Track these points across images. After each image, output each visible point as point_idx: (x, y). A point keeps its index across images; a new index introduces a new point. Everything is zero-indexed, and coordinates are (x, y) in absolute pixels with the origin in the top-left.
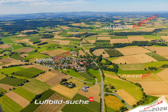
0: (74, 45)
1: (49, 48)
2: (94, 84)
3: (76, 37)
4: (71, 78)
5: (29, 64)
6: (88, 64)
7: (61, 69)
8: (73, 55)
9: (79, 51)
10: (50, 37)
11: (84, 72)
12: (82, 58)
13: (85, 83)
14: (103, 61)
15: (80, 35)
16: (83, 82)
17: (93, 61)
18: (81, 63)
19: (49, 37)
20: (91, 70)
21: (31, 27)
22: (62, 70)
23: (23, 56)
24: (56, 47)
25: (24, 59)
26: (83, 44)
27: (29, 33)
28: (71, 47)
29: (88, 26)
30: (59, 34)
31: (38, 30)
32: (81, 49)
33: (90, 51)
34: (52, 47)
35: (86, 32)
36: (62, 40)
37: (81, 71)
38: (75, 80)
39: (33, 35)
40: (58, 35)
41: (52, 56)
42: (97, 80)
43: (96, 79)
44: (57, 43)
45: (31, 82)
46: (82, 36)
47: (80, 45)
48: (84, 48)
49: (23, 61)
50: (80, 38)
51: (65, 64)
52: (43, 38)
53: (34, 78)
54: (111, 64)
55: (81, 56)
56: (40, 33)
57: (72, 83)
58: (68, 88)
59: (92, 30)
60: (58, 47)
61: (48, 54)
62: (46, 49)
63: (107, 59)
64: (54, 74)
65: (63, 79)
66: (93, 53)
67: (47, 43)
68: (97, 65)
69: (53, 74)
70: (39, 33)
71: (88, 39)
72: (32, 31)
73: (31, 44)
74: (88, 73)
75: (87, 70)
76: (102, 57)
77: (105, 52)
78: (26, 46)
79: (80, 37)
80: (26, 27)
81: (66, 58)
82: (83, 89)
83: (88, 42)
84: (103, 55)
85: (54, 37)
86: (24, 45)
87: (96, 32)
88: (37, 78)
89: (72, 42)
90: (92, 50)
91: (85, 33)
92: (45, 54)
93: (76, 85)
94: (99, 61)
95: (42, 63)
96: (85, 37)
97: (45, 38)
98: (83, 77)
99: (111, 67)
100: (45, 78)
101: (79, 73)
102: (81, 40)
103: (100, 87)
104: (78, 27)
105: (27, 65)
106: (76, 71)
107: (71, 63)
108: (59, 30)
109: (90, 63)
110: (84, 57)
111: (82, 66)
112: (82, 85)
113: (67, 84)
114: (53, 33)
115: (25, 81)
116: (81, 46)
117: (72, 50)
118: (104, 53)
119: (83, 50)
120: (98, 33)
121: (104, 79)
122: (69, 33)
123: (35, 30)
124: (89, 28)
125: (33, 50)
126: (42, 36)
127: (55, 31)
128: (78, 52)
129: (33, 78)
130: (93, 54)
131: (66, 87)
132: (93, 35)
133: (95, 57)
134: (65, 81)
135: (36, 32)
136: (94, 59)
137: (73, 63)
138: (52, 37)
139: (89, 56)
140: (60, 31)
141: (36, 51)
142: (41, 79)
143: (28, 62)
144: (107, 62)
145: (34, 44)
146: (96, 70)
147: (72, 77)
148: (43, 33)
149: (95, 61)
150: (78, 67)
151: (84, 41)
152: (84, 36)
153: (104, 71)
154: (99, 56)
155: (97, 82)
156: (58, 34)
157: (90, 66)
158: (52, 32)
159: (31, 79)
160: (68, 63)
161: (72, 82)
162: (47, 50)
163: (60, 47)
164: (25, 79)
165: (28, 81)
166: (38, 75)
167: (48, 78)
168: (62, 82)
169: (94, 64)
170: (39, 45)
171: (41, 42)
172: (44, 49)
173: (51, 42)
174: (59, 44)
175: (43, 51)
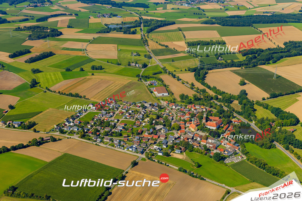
0: (136, 57)
1: (68, 70)
3: (125, 33)
8: (157, 94)
9: (161, 76)
11: (239, 158)
15: (131, 27)
24: (87, 67)
26: (157, 53)
28: (129, 65)
30: (70, 24)
32: (162, 70)
34: (74, 67)
35: (140, 18)
40: (69, 27)
44: (80, 54)
46: (138, 29)
47: (151, 58)
48: (170, 69)
52: (32, 40)
55: (183, 97)
59: (150, 11)
60: (93, 68)
62: (59, 74)
63: (268, 103)
67: (51, 54)
70: (10, 22)
71: (160, 38)
73: (4, 57)
76: (250, 98)
79: (134, 33)
83: (167, 46)
84: (245, 89)
89: (121, 47)
91: (137, 19)
92: (71, 95)
96: (148, 32)
97: (39, 38)
102: (145, 42)
110: (195, 99)
114: (50, 20)
116: (156, 61)
117: (139, 76)
119: (174, 76)
120: (171, 20)
122: (94, 20)
124: (138, 5)
125: (21, 79)
128: (163, 81)
133: (231, 98)
138: (58, 35)
140: (66, 15)
141: (34, 84)
143: (35, 131)
148: (20, 21)
151: (152, 45)
152: (143, 28)
156: (67, 24)
163: (101, 68)
170: (30, 63)
171: (31, 50)
172: (52, 74)
173: (62, 49)
174: (87, 56)
175: (56, 84)
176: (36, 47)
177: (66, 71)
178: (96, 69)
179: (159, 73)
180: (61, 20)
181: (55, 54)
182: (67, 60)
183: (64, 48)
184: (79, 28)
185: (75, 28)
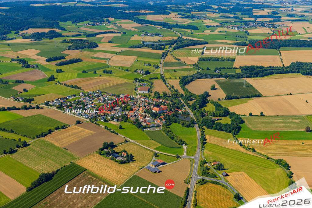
0: (145, 67)
1: (84, 72)
2: (178, 157)
3: (153, 49)
4: (126, 141)
5: (34, 108)
6: (171, 113)
7: (105, 121)
8: (139, 91)
9: (155, 81)
10: (89, 47)
11: (158, 129)
12: (159, 97)
13: (156, 155)
14: (210, 108)
15: (163, 45)
16: (152, 151)
17: (183, 106)
18: (155, 110)
19: (85, 47)
20: (176, 127)
21: (44, 21)
22: (106, 124)
23: (19, 88)
24: (100, 72)
25: (22, 96)
26: (166, 65)
27: (38, 37)
28: (135, 71)
29: (187, 22)
30: (113, 40)
31: (62, 30)
32: (159, 77)
33: (180, 83)
34: (91, 70)
35: (179, 38)
36: (117, 53)
37: (151, 127)
38: (135, 147)
39: (48, 40)
40: (110, 42)
41: (88, 91)
42: (185, 150)
43: (185, 147)
44: (103, 62)
45: (33, 146)
46: (167, 47)
47: (158, 67)
48: (167, 76)
49: (19, 100)
50: (161, 52)
51: (116, 110)
52: (71, 49)
53: (41, 138)
54: (227, 116)
55: (157, 93)
56: (67, 36)
57: (125, 152)
58: (116, 163)
59: (196, 33)
60: (105, 72)
61: (79, 86)
62: (76, 74)
63: (219, 102)
64: (87, 130)
65: (105, 143)
66: (187, 87)
67: (79, 60)
68: (192, 114)
69: (84, 131)
70: (64, 36)
71: (180, 54)
72: (47, 30)
73: (42, 61)
74: (168, 132)
75: (168, 126)
76: (209, 98)
77: (217, 86)
78: (28, 66)
79: (161, 49)
80: (34, 20)
81: (121, 96)
82: (149, 167)
83: (179, 60)
84: (211, 92)
85: (97, 46)
86: (25, 63)
87: (204, 37)
88: (48, 139)
89: (139, 59)
90: (185, 81)
91: (176, 38)
92: (72, 86)
93: (134, 158)
94: (198, 107)
95: (62, 105)
96: (175, 49)
97: (77, 48)
98: (153, 141)
99: (226, 120)
100: (64, 140)
101: (147, 132)
102: (164, 56)
103: (190, 165)
104: (160, 25)
105: (28, 109)
106: (139, 125)
107: (132, 109)
108: (113, 31)
109: (177, 111)
110: (164, 96)
111: (155, 116)
112: (150, 159)
113: (116, 154)
114: (98, 36)
115: (20, 144)
116: (161, 70)
117: (137, 79)
118: (213, 88)
119: (164, 81)
120: (207, 41)
121: (203, 148)
122: (136, 37)
123: (54, 28)
124: (189, 27)
125: (44, 76)
126: (70, 44)
127: (101, 33)
128: (152, 84)
129: (38, 137)
130: (187, 90)
131: (112, 161)
132: (194, 45)
133: (191, 96)
134: (109, 148)
135: (57, 33)
136: (189, 102)
137: (135, 108)
138: (94, 47)
139: (176, 95)
140: (115, 32)
141: (52, 78)
142: (57, 141)
143: (30, 103)
144: (217, 110)
145: (47, 63)
146: (188, 126)
147: (128, 139)
148: (73, 36)
149: (189, 106)
150: (147, 118)
151: (169, 58)
152: (173, 46)
153: (206, 130)
154: (199, 96)
155: (185, 154)
156: (110, 40)
157: (174, 117)
158: (96, 34)
159: (33, 141)
160: (124, 109)
161: (126, 150)
162: (79, 76)
163: (110, 72)
164: (20, 140)
165: (25, 145)
166: (50, 132)
167: (73, 139)
168: (102, 149)
169: (186, 114)
170: (59, 65)
171: (65, 57)
172: (70, 74)
173: (91, 58)
174: (108, 63)
175: (68, 80)
176: (72, 55)
177: (83, 73)
178: (107, 73)
179: (155, 79)
180: (107, 37)
181: (82, 61)
182: (88, 66)
183: (93, 57)
184: (118, 44)
185: (115, 43)
